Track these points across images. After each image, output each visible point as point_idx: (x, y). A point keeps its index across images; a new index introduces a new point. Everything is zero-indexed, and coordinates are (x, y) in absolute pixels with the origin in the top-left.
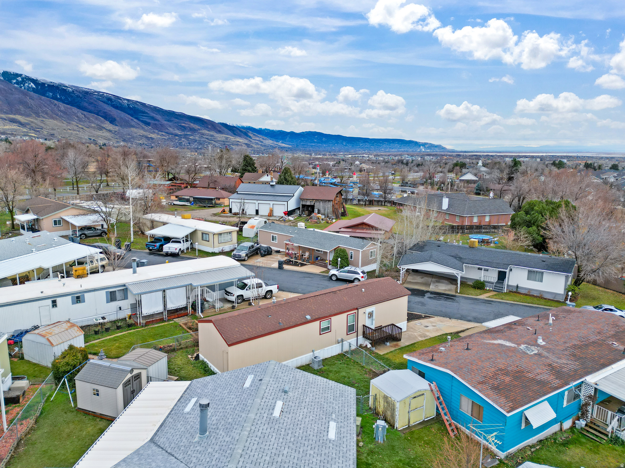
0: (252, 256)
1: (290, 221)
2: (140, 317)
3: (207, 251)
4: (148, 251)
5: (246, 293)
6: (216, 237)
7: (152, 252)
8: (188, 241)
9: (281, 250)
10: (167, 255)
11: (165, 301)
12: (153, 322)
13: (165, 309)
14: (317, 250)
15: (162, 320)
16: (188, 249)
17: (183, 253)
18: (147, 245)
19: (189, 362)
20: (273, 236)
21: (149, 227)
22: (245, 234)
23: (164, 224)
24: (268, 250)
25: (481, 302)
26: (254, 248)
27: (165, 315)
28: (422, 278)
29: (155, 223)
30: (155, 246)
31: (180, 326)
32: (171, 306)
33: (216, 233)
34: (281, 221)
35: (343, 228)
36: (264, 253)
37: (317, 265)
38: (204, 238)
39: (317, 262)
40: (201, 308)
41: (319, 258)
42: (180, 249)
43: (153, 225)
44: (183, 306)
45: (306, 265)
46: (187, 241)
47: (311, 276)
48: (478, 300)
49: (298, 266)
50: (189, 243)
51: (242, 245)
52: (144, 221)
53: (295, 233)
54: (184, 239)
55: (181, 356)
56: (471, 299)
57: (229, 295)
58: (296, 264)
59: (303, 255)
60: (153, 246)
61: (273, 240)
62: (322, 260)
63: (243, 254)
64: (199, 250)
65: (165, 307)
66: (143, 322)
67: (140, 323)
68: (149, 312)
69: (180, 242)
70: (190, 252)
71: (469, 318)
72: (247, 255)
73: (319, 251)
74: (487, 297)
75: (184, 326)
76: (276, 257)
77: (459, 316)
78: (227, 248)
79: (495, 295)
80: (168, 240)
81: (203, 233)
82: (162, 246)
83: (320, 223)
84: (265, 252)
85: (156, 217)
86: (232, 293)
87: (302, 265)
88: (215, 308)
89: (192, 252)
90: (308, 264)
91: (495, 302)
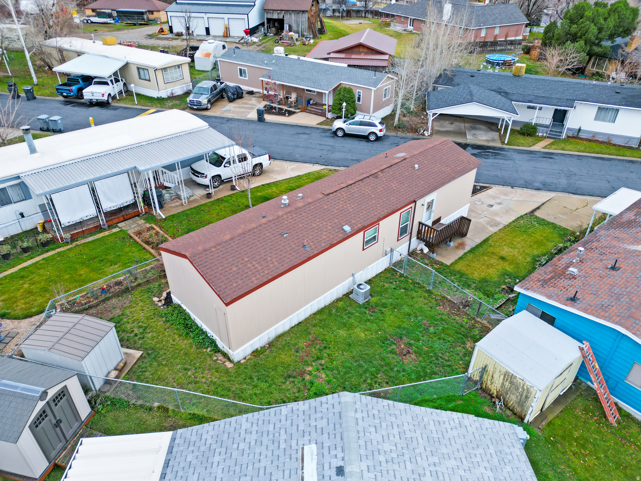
0: (216, 101)
1: (254, 43)
2: (58, 230)
3: (150, 95)
4: (61, 98)
5: (224, 172)
6: (159, 73)
7: (68, 101)
8: (119, 81)
9: (255, 90)
10: (92, 104)
11: (96, 200)
12: (83, 234)
13: (100, 212)
14: (307, 90)
15: (99, 229)
16: (120, 93)
17: (115, 101)
18: (57, 89)
19: (157, 314)
20: (240, 70)
21: (58, 59)
22: (198, 67)
23: (79, 54)
24: (237, 92)
25: (540, 157)
26: (218, 90)
27: (102, 220)
28: (452, 124)
29: (65, 53)
30: (71, 91)
31: (131, 237)
32: (108, 205)
33: (158, 67)
34: (242, 43)
35: (333, 52)
36: (232, 97)
37: (311, 112)
38: (142, 77)
39: (309, 108)
40: (159, 202)
41: (311, 102)
42: (109, 94)
43: (62, 56)
44: (128, 203)
45: (294, 113)
46: (117, 81)
47: (307, 131)
48: (535, 154)
49: (284, 115)
50: (121, 84)
51: (199, 85)
52: (48, 50)
53: (273, 64)
54: (113, 78)
55: (141, 301)
56: (525, 153)
57: (198, 177)
58: (281, 112)
59: (287, 98)
60: (68, 92)
61: (241, 75)
62: (316, 104)
63: (204, 99)
64: (138, 95)
65: (98, 208)
66: (67, 236)
67: (62, 238)
68: (73, 220)
69: (106, 83)
70: (126, 99)
71: (537, 185)
72: (209, 101)
73: (310, 91)
74: (543, 148)
75: (136, 238)
76: (250, 102)
77: (522, 182)
78: (178, 90)
79: (552, 144)
80: (88, 80)
81: (138, 69)
82: (80, 90)
83: (294, 45)
84: (233, 94)
85: (65, 42)
86: (203, 174)
87: (291, 113)
88: (180, 199)
89: (129, 97)
90: (297, 111)
91: (557, 154)
